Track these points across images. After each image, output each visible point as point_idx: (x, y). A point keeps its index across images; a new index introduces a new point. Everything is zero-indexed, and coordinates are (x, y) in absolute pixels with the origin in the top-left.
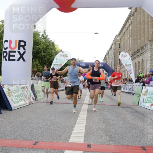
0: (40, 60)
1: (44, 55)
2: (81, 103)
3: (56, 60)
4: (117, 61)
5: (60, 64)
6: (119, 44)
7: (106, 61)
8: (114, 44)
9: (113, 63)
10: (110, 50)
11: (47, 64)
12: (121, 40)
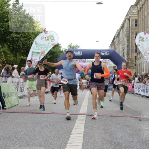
0: (11, 45)
1: (17, 37)
2: (75, 113)
3: (36, 46)
4: (132, 47)
5: (42, 52)
6: (136, 21)
7: (115, 47)
8: (127, 20)
9: (125, 51)
10: (120, 30)
11: (22, 51)
12: (138, 13)
